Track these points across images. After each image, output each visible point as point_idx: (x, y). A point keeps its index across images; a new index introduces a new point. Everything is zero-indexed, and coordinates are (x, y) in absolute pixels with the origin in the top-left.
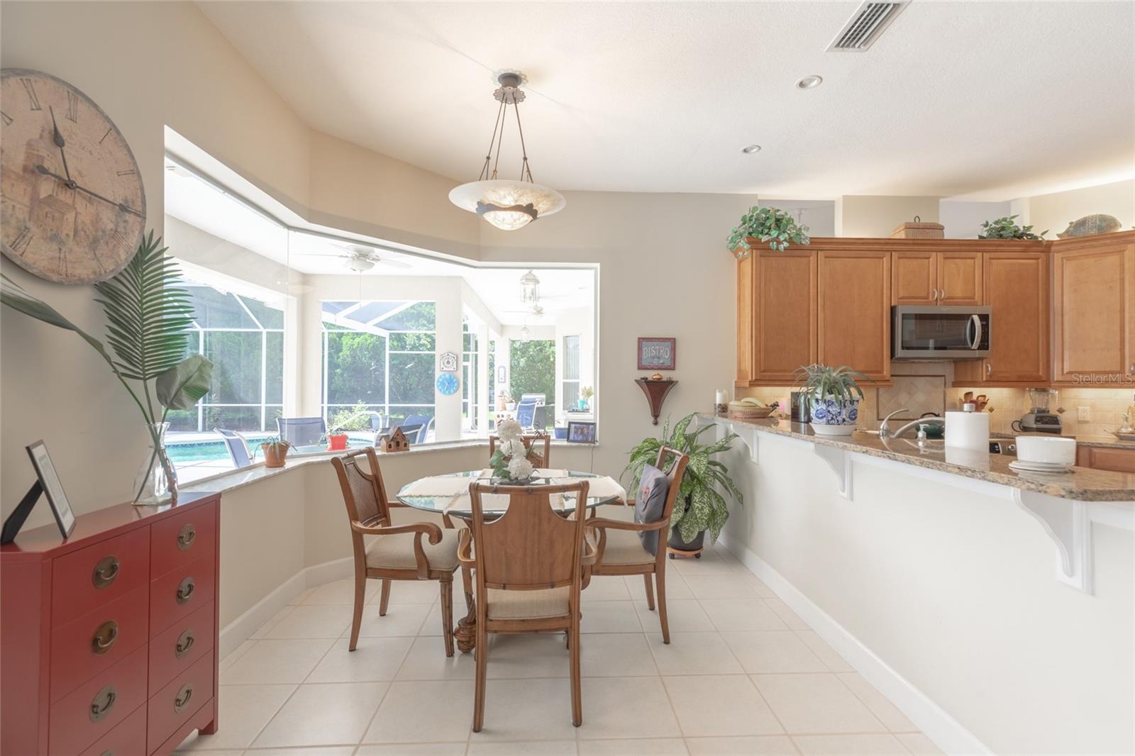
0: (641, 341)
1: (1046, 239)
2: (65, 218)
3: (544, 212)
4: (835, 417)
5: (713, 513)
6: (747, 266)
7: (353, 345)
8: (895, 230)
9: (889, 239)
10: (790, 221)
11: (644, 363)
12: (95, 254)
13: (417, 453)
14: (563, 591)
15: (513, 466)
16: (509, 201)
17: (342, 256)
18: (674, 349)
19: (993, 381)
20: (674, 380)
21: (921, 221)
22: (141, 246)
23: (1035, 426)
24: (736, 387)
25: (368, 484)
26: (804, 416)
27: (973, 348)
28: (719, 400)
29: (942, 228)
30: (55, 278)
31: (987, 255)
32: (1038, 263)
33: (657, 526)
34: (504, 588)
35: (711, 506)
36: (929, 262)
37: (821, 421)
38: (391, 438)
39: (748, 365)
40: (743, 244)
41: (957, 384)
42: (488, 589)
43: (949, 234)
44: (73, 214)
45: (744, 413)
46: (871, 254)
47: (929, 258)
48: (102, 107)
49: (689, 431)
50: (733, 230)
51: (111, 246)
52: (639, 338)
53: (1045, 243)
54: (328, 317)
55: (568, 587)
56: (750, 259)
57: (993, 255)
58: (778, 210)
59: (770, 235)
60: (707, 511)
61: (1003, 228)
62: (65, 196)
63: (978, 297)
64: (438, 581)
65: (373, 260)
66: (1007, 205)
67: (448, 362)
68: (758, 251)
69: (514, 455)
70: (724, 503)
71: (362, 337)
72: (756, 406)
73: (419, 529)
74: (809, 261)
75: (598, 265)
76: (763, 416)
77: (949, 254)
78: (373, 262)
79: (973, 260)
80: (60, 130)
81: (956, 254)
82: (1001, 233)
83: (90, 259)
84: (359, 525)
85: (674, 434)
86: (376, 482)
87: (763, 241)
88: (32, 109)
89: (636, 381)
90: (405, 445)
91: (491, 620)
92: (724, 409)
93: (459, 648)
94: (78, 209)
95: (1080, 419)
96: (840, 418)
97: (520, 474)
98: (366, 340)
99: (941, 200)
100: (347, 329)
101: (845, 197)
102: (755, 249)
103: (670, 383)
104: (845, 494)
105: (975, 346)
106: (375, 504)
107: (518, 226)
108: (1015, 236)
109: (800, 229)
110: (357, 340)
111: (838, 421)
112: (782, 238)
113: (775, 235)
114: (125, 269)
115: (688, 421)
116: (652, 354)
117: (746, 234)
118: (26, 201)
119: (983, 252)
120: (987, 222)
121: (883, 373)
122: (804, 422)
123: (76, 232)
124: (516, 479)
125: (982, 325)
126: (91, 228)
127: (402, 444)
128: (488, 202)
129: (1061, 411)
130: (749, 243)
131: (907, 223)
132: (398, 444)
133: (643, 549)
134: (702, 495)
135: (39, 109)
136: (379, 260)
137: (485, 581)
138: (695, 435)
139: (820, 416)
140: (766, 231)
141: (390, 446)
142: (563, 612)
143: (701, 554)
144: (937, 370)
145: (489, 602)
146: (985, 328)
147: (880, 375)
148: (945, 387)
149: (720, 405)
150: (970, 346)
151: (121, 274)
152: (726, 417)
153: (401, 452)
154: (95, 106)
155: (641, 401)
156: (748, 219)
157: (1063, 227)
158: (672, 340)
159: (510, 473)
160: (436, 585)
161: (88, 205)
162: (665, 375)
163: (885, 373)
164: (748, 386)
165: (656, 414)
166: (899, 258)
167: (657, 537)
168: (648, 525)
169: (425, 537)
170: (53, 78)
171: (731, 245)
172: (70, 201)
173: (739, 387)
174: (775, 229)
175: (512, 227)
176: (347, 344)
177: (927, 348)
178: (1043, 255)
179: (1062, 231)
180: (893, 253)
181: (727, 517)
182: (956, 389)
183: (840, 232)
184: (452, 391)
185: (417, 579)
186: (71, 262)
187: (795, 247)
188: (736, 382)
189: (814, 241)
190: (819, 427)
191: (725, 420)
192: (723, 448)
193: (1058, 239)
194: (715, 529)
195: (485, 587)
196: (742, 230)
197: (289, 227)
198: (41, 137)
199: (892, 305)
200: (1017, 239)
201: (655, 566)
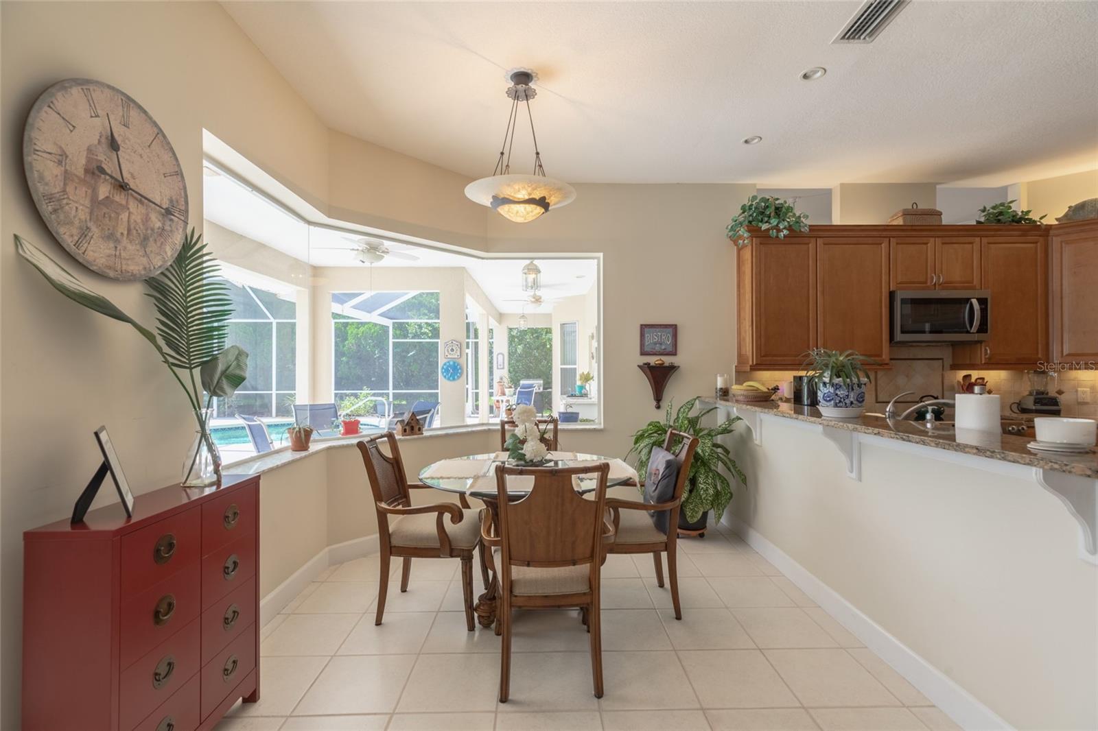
0: (643, 327)
1: (1045, 223)
2: (120, 218)
3: (554, 205)
4: (842, 400)
5: (717, 494)
6: (747, 254)
7: (358, 334)
8: (893, 217)
9: (887, 226)
10: (790, 209)
11: (647, 349)
12: (145, 251)
13: (431, 437)
14: (584, 568)
15: (529, 449)
16: (523, 195)
17: (353, 249)
18: (675, 336)
19: (992, 365)
20: (675, 365)
21: (919, 207)
22: (184, 244)
23: (1034, 408)
24: (736, 372)
25: (389, 467)
26: (808, 399)
27: (971, 331)
28: (720, 383)
29: (940, 214)
30: (112, 274)
31: (985, 240)
32: (1036, 248)
33: (669, 506)
34: (528, 565)
35: (715, 487)
36: (927, 248)
37: (828, 404)
38: (406, 422)
39: (748, 349)
40: (743, 232)
41: (956, 367)
42: (513, 567)
43: (946, 220)
44: (127, 214)
45: (746, 397)
46: (870, 240)
47: (927, 244)
48: (151, 113)
49: (691, 415)
50: (733, 219)
51: (159, 244)
52: (641, 325)
53: (1043, 227)
54: (337, 308)
55: (588, 565)
56: (750, 247)
57: (991, 239)
58: (777, 199)
59: (770, 223)
60: (711, 491)
61: (1001, 213)
62: (119, 198)
63: (976, 282)
64: (459, 559)
65: (383, 252)
66: (1004, 190)
67: (452, 350)
68: (758, 239)
69: (529, 438)
70: (728, 484)
71: (366, 326)
72: (758, 389)
73: (441, 509)
74: (808, 248)
75: (601, 255)
76: (765, 400)
77: (947, 240)
78: (382, 254)
79: (971, 245)
80: (116, 135)
81: (954, 240)
82: (999, 218)
83: (141, 256)
84: (384, 505)
85: (678, 417)
86: (396, 464)
87: (763, 229)
88: (92, 117)
89: (638, 366)
90: (419, 429)
91: (516, 596)
92: (725, 393)
93: (480, 623)
94: (131, 210)
95: (1079, 400)
96: (848, 401)
97: (535, 456)
98: (370, 329)
99: (938, 187)
100: (352, 318)
101: (842, 185)
102: (756, 237)
103: (673, 368)
104: (854, 475)
105: (974, 329)
106: (396, 487)
107: (530, 218)
108: (1013, 221)
109: (799, 217)
110: (362, 329)
111: (846, 403)
112: (781, 227)
113: (775, 223)
114: (171, 265)
115: (691, 405)
116: (654, 341)
117: (746, 222)
118: (87, 203)
119: (981, 237)
120: (985, 208)
122: (807, 405)
123: (129, 230)
124: (532, 461)
125: (981, 309)
126: (142, 227)
127: (416, 429)
128: (502, 196)
129: (1060, 392)
130: (749, 231)
131: (905, 210)
132: (412, 428)
133: (654, 528)
134: (707, 477)
135: (97, 116)
136: (388, 252)
137: (510, 559)
138: (697, 418)
139: (828, 399)
140: (766, 219)
141: (405, 430)
142: (583, 588)
143: (705, 532)
144: (936, 353)
145: (513, 578)
146: (984, 311)
147: (880, 358)
148: (943, 369)
149: (721, 389)
150: (969, 329)
151: (167, 269)
152: (727, 400)
153: (415, 436)
154: (145, 112)
155: (644, 386)
156: (747, 208)
157: (1061, 212)
158: (674, 327)
159: (525, 455)
160: (457, 562)
161: (139, 205)
162: (667, 360)
163: (884, 357)
164: (749, 370)
165: (658, 398)
166: (897, 244)
167: (668, 517)
168: (660, 505)
169: (447, 517)
170: (109, 87)
171: (730, 234)
172: (124, 202)
173: (739, 372)
174: (774, 218)
175: (525, 219)
176: (352, 333)
177: (924, 332)
178: (1041, 239)
179: (1060, 215)
180: (891, 239)
181: (731, 497)
182: (953, 371)
183: (837, 219)
184: (456, 377)
185: (439, 557)
186: (125, 259)
187: (795, 234)
188: (736, 366)
189: (813, 228)
190: (826, 410)
191: (727, 403)
192: (726, 431)
193: (1057, 223)
194: (719, 509)
195: (510, 564)
196: (741, 219)
197: (309, 223)
198: (99, 142)
199: (891, 290)
200: (1016, 224)
201: (666, 546)
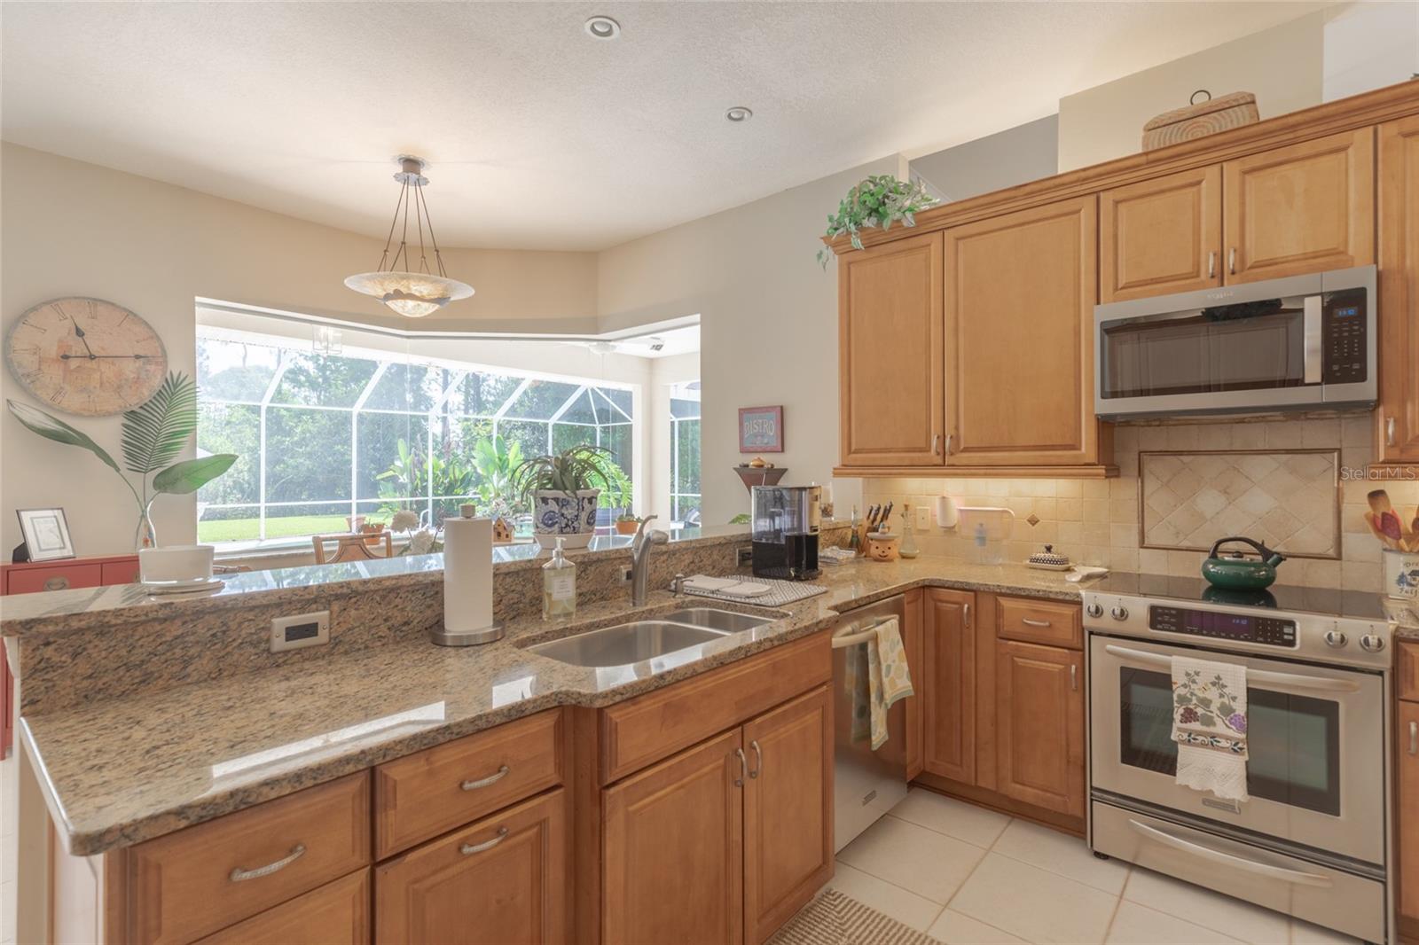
0: (742, 412)
2: (92, 377)
11: (748, 444)
12: (120, 395)
18: (782, 422)
20: (783, 467)
27: (1308, 380)
29: (1255, 100)
30: (86, 413)
31: (1389, 130)
36: (1199, 192)
44: (99, 373)
47: (1200, 183)
48: (119, 303)
51: (134, 388)
52: (740, 410)
62: (93, 364)
74: (930, 252)
75: (697, 317)
77: (1260, 160)
79: (1339, 156)
80: (79, 326)
81: (1282, 154)
83: (115, 399)
88: (60, 320)
89: (735, 469)
94: (103, 370)
103: (777, 472)
114: (149, 401)
116: (755, 431)
118: (60, 372)
119: (1380, 122)
121: (1080, 449)
123: (102, 384)
125: (1334, 319)
126: (115, 380)
131: (1161, 117)
135: (66, 318)
154: (113, 304)
158: (779, 409)
161: (111, 363)
162: (768, 459)
163: (1083, 449)
166: (1118, 202)
170: (76, 298)
172: (95, 367)
180: (1104, 195)
186: (99, 402)
198: (69, 334)
